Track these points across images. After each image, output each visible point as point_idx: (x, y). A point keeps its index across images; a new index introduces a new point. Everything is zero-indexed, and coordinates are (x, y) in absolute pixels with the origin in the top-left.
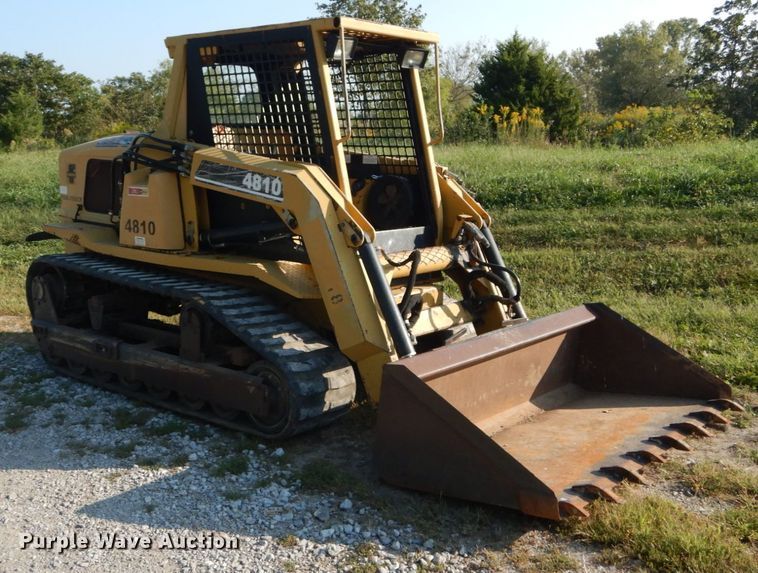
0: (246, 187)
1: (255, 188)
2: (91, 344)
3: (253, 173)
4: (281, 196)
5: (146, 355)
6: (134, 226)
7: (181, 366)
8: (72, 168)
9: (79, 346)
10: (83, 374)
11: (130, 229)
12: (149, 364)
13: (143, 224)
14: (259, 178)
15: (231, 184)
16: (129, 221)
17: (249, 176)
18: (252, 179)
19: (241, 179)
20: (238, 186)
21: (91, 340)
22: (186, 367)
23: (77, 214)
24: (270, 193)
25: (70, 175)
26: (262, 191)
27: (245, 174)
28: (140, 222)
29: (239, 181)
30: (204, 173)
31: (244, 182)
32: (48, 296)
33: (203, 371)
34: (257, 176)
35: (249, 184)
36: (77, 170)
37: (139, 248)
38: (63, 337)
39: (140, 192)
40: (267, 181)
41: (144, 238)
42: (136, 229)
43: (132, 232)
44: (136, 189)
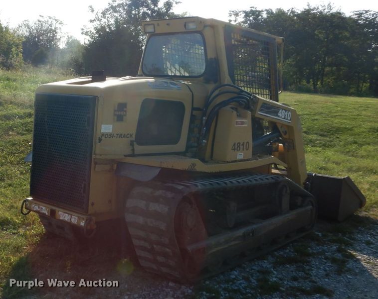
1: (282, 117)
3: (282, 109)
4: (290, 120)
11: (234, 149)
15: (273, 115)
16: (234, 144)
18: (282, 112)
19: (278, 112)
20: (276, 116)
24: (287, 119)
25: (120, 113)
28: (241, 143)
30: (263, 110)
35: (280, 115)
40: (287, 113)
41: (243, 154)
42: (238, 148)
43: (236, 150)
44: (241, 122)
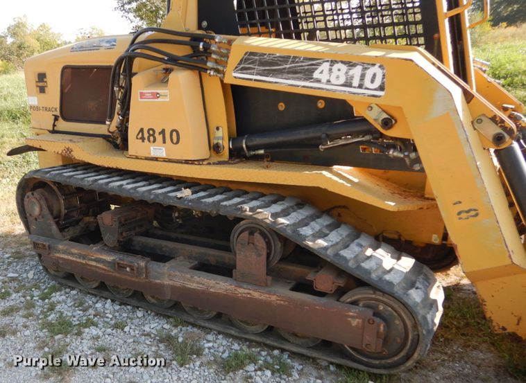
0: (318, 81)
1: (334, 81)
2: (109, 262)
3: (333, 62)
4: (381, 88)
5: (189, 276)
6: (149, 135)
7: (241, 290)
8: (42, 77)
9: (94, 263)
10: (95, 288)
11: (143, 139)
12: (194, 286)
13: (163, 132)
14: (344, 68)
15: (294, 79)
16: (142, 130)
17: (326, 66)
18: (330, 70)
19: (312, 71)
20: (306, 80)
21: (109, 258)
22: (247, 291)
23: (54, 125)
24: (360, 86)
25: (41, 84)
26: (348, 84)
27: (319, 64)
28: (158, 130)
29: (308, 74)
30: (249, 68)
31: (316, 75)
32: (46, 211)
33: (274, 298)
34: (340, 65)
35: (324, 77)
36: (49, 79)
37: (156, 159)
38: (72, 254)
39: (156, 96)
40: (357, 71)
41: (164, 149)
42: (152, 138)
43: (146, 141)
44: (152, 93)
